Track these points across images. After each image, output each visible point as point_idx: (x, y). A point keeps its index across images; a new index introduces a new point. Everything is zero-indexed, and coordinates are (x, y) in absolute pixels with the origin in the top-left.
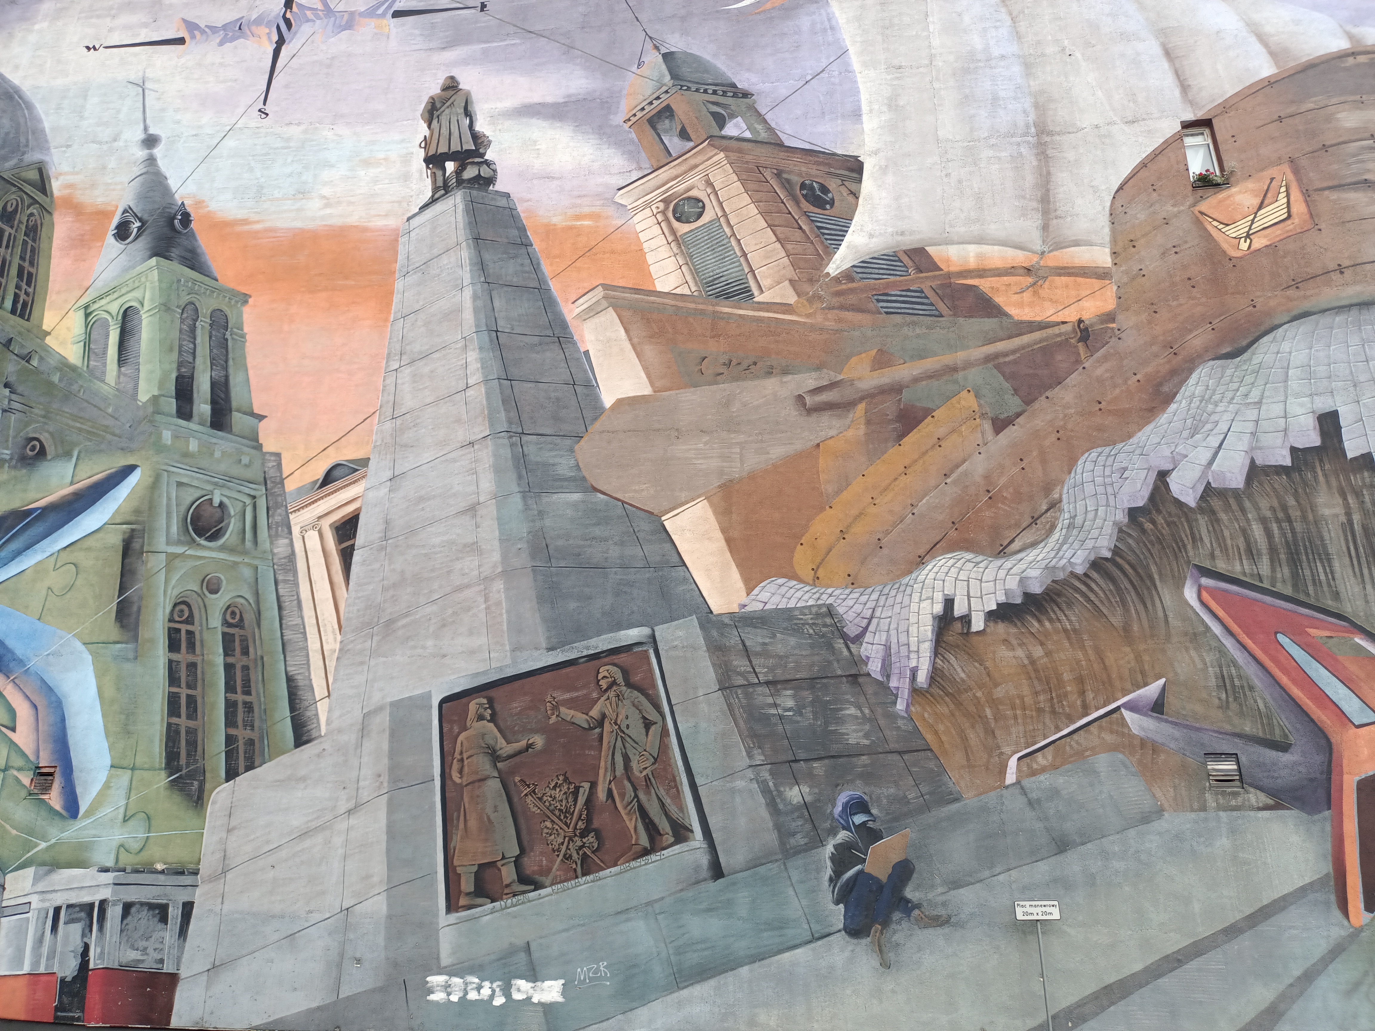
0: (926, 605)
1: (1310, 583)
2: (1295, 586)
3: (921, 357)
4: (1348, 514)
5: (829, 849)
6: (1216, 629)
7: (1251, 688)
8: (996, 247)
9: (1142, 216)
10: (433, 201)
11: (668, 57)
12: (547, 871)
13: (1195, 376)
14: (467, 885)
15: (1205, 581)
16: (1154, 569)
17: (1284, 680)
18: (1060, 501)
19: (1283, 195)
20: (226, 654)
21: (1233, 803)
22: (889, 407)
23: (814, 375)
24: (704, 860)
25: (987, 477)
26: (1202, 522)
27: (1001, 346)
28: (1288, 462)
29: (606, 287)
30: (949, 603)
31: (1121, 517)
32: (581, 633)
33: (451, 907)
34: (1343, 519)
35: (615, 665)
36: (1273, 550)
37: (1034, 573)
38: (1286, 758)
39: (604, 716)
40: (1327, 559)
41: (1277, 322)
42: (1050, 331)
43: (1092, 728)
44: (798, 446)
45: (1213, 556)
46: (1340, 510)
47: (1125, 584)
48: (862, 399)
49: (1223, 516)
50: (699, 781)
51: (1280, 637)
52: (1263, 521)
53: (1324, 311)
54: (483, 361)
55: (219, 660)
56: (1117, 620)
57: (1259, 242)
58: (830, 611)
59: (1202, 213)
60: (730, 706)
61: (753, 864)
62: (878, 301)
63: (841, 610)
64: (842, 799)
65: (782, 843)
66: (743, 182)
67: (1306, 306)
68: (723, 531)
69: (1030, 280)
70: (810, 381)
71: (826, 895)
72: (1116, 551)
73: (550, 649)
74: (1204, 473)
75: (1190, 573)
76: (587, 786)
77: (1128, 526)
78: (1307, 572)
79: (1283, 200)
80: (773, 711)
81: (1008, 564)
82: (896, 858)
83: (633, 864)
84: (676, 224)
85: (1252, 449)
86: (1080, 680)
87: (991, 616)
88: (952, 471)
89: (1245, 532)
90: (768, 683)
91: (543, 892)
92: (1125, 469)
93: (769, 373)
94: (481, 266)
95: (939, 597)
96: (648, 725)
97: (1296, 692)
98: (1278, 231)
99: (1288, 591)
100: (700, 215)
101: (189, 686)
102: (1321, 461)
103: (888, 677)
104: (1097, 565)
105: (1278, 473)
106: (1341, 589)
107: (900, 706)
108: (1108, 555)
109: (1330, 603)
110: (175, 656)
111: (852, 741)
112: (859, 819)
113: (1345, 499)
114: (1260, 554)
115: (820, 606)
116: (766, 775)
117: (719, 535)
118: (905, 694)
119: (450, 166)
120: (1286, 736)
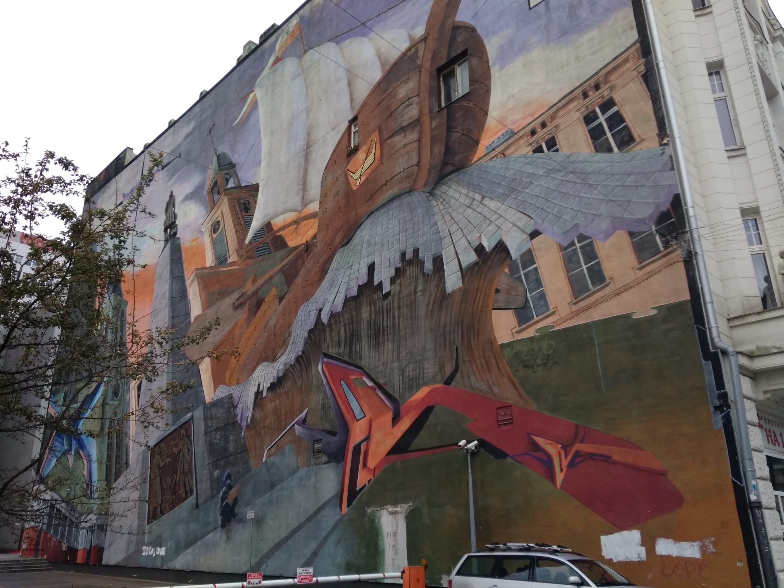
0: (253, 388)
1: (354, 353)
2: (350, 356)
3: (265, 274)
4: (370, 315)
5: (221, 494)
6: (325, 382)
7: (330, 408)
8: (289, 213)
9: (330, 180)
10: (165, 247)
11: (218, 157)
12: (165, 509)
13: (335, 258)
14: (151, 516)
15: (325, 360)
16: (312, 357)
17: (340, 402)
18: (291, 332)
19: (374, 149)
20: (117, 439)
21: (318, 462)
22: (254, 300)
23: (238, 291)
24: (195, 502)
25: (275, 326)
26: (328, 330)
27: (285, 262)
28: (356, 294)
29: (196, 269)
30: (259, 385)
31: (306, 335)
32: (179, 418)
33: (148, 524)
34: (368, 318)
35: (184, 429)
36: (346, 340)
37: (281, 367)
38: (335, 439)
39: (180, 449)
40: (361, 341)
41: (363, 221)
42: (298, 250)
43: (287, 434)
44: (231, 326)
45: (328, 347)
46: (368, 314)
47: (303, 367)
48: (248, 299)
49: (334, 327)
50: (197, 471)
51: (343, 382)
52: (345, 326)
53: (377, 209)
54: (169, 311)
55: (115, 440)
56: (299, 384)
57: (363, 178)
58: (231, 397)
59: (348, 170)
60: (206, 440)
61: (205, 502)
62: (257, 251)
63: (234, 395)
64: (226, 474)
65: (212, 493)
66: (230, 207)
67: (373, 208)
68: (212, 367)
69: (295, 226)
70: (236, 295)
71: (218, 512)
72: (303, 352)
73: (173, 425)
74: (332, 306)
75: (321, 356)
76: (175, 476)
77: (308, 339)
78: (354, 349)
79: (373, 152)
80: (215, 441)
81: (275, 365)
82: (234, 496)
83: (181, 505)
84: (213, 235)
85: (347, 290)
86: (286, 413)
87: (269, 389)
88: (266, 326)
89: (339, 332)
90: (215, 430)
91: (164, 516)
92: (310, 311)
93: (228, 295)
94: (171, 271)
95: (257, 384)
96: (189, 451)
97: (343, 407)
98: (369, 170)
99: (346, 359)
100: (219, 228)
101: (111, 451)
102: (366, 290)
103: (241, 421)
104: (297, 359)
105: (352, 301)
106: (363, 354)
107: (243, 434)
108: (300, 353)
109: (358, 362)
110: (109, 441)
111: (230, 450)
112: (229, 482)
113: (371, 308)
114: (342, 343)
115: (229, 395)
116: (211, 467)
117: (210, 370)
118: (244, 428)
119: (169, 230)
120: (336, 429)
